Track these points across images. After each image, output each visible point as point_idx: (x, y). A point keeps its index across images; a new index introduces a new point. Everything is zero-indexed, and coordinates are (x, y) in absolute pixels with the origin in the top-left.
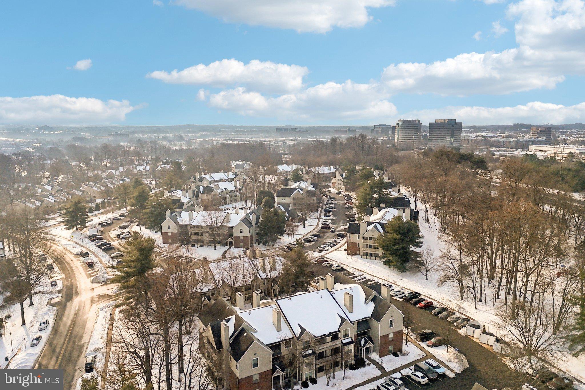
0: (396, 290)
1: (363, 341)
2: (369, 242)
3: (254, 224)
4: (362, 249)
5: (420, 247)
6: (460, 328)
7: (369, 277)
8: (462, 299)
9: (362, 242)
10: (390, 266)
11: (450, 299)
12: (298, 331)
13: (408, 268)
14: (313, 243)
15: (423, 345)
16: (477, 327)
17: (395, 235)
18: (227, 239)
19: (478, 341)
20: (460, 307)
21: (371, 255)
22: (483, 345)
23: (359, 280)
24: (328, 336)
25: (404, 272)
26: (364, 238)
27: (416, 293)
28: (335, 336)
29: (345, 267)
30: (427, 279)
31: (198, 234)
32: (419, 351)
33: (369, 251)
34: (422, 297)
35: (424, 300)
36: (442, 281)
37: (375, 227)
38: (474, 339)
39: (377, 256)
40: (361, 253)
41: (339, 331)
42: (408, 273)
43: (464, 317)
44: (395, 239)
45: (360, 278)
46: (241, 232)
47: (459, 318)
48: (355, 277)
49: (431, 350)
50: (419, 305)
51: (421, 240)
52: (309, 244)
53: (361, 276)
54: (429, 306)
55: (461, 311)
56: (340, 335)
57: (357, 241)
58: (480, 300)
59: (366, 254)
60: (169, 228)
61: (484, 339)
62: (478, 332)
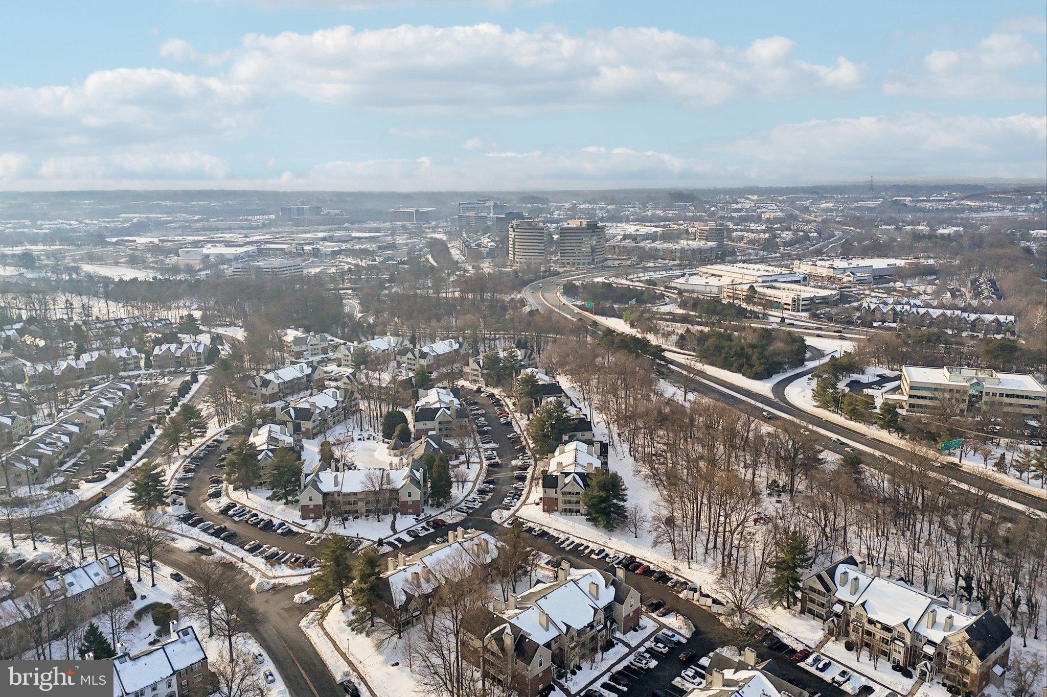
0: (611, 556)
1: (609, 623)
2: (568, 498)
3: (421, 483)
4: (561, 506)
5: (625, 501)
6: (680, 593)
7: (577, 541)
8: (675, 559)
9: (560, 498)
10: (596, 525)
11: (665, 560)
12: (564, 629)
13: (615, 526)
15: (654, 615)
16: (694, 590)
17: (601, 493)
18: (390, 505)
19: (698, 604)
20: (676, 569)
21: (571, 511)
22: (702, 607)
23: (568, 546)
24: (587, 627)
25: (612, 531)
26: (563, 493)
27: (632, 557)
28: (591, 626)
29: (545, 529)
30: (636, 537)
31: (349, 503)
32: (653, 623)
33: (568, 506)
34: (638, 560)
35: (641, 564)
36: (655, 544)
37: (574, 479)
38: (694, 602)
39: (578, 511)
40: (560, 509)
41: (594, 621)
42: (618, 531)
43: (683, 580)
44: (601, 497)
45: (568, 542)
46: (410, 496)
47: (677, 582)
48: (563, 542)
49: (662, 619)
50: (637, 572)
51: (625, 492)
52: (487, 497)
53: (567, 539)
54: (648, 572)
55: (677, 572)
56: (595, 624)
57: (555, 496)
58: (692, 558)
59: (565, 511)
60: (311, 500)
61: (703, 600)
62: (697, 595)
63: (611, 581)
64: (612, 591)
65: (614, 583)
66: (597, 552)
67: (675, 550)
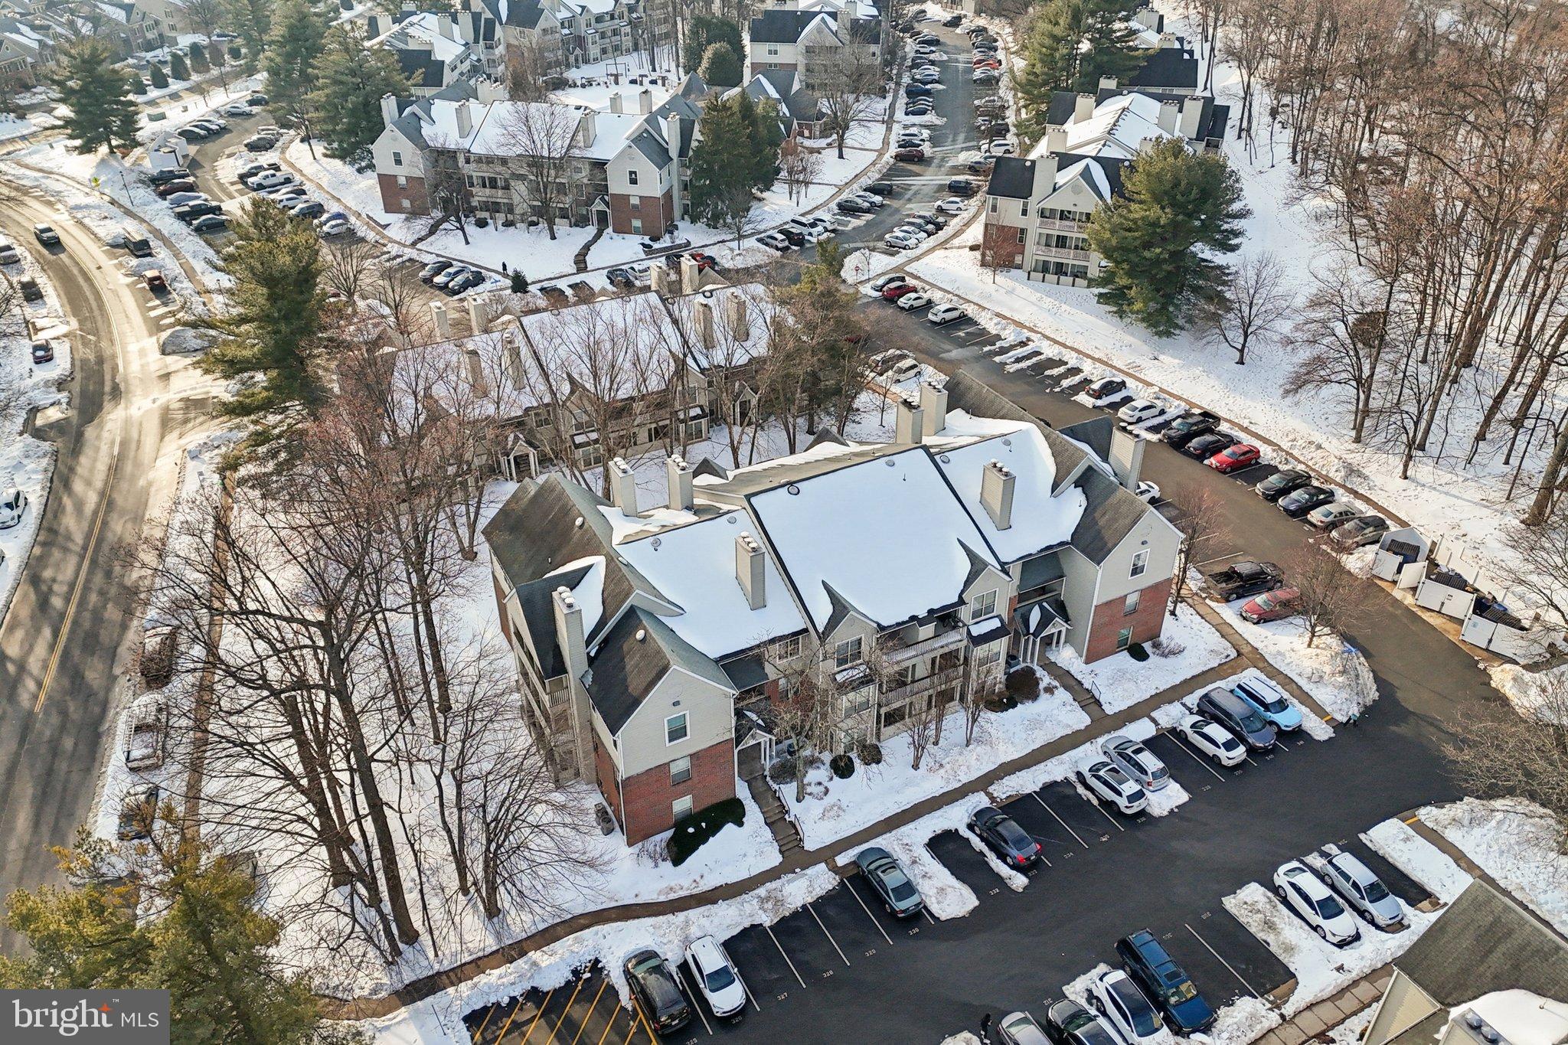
0: (1139, 403)
1: (1035, 616)
2: (1057, 228)
3: (674, 153)
4: (1033, 252)
5: (1234, 248)
6: (1349, 551)
7: (1049, 351)
8: (1358, 440)
9: (1033, 225)
10: (1121, 314)
11: (1318, 438)
12: (823, 614)
13: (1181, 322)
14: (870, 217)
15: (1228, 613)
16: (1408, 552)
17: (1155, 212)
18: (589, 202)
19: (1409, 600)
20: (1351, 471)
21: (1060, 269)
22: (1426, 616)
23: (1018, 360)
24: (922, 622)
25: (1168, 334)
26: (1042, 214)
27: (1206, 414)
28: (945, 618)
29: (970, 311)
30: (1241, 362)
31: (493, 182)
32: (1213, 639)
33: (1054, 256)
34: (1224, 427)
35: (1231, 441)
36: (1297, 384)
37: (1086, 174)
38: (1397, 594)
39: (1080, 273)
40: (1027, 266)
41: (961, 601)
42: (1183, 338)
43: (1371, 512)
44: (1155, 224)
45: (1020, 352)
46: (634, 182)
47: (1346, 515)
48: (1003, 351)
49: (1255, 635)
50: (1212, 461)
51: (1237, 224)
52: (855, 223)
53: (1023, 344)
54: (1248, 467)
55: (1355, 483)
56: (964, 613)
57: (1019, 222)
58: (1422, 447)
59: (1044, 268)
60: (398, 162)
61: (1434, 594)
62: (1414, 571)
63: (1077, 472)
64: (1074, 504)
65: (1087, 481)
66: (1096, 386)
67: (1364, 412)
